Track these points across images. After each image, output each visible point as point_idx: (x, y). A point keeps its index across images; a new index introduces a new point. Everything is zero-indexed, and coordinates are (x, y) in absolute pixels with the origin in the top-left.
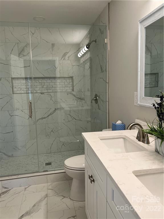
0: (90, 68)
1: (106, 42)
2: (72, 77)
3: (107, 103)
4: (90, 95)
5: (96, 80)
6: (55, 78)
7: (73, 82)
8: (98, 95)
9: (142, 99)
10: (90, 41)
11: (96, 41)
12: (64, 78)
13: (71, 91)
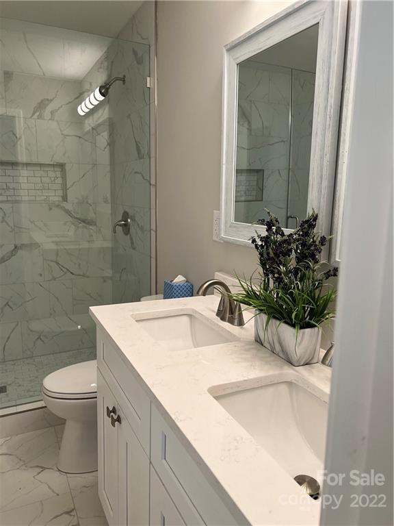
2: (61, 166)
4: (110, 212)
6: (14, 164)
7: (64, 177)
8: (131, 213)
9: (230, 226)
10: (109, 76)
12: (41, 165)
13: (61, 199)
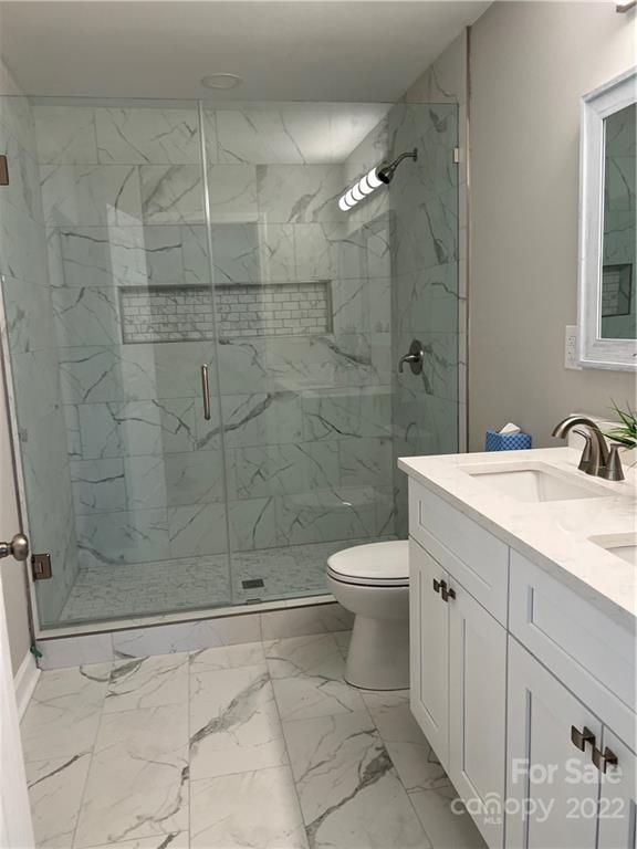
0: (389, 248)
1: (456, 161)
3: (463, 368)
5: (414, 291)
7: (329, 300)
8: (424, 343)
9: (595, 345)
11: (414, 156)
12: (299, 285)
13: (323, 330)
